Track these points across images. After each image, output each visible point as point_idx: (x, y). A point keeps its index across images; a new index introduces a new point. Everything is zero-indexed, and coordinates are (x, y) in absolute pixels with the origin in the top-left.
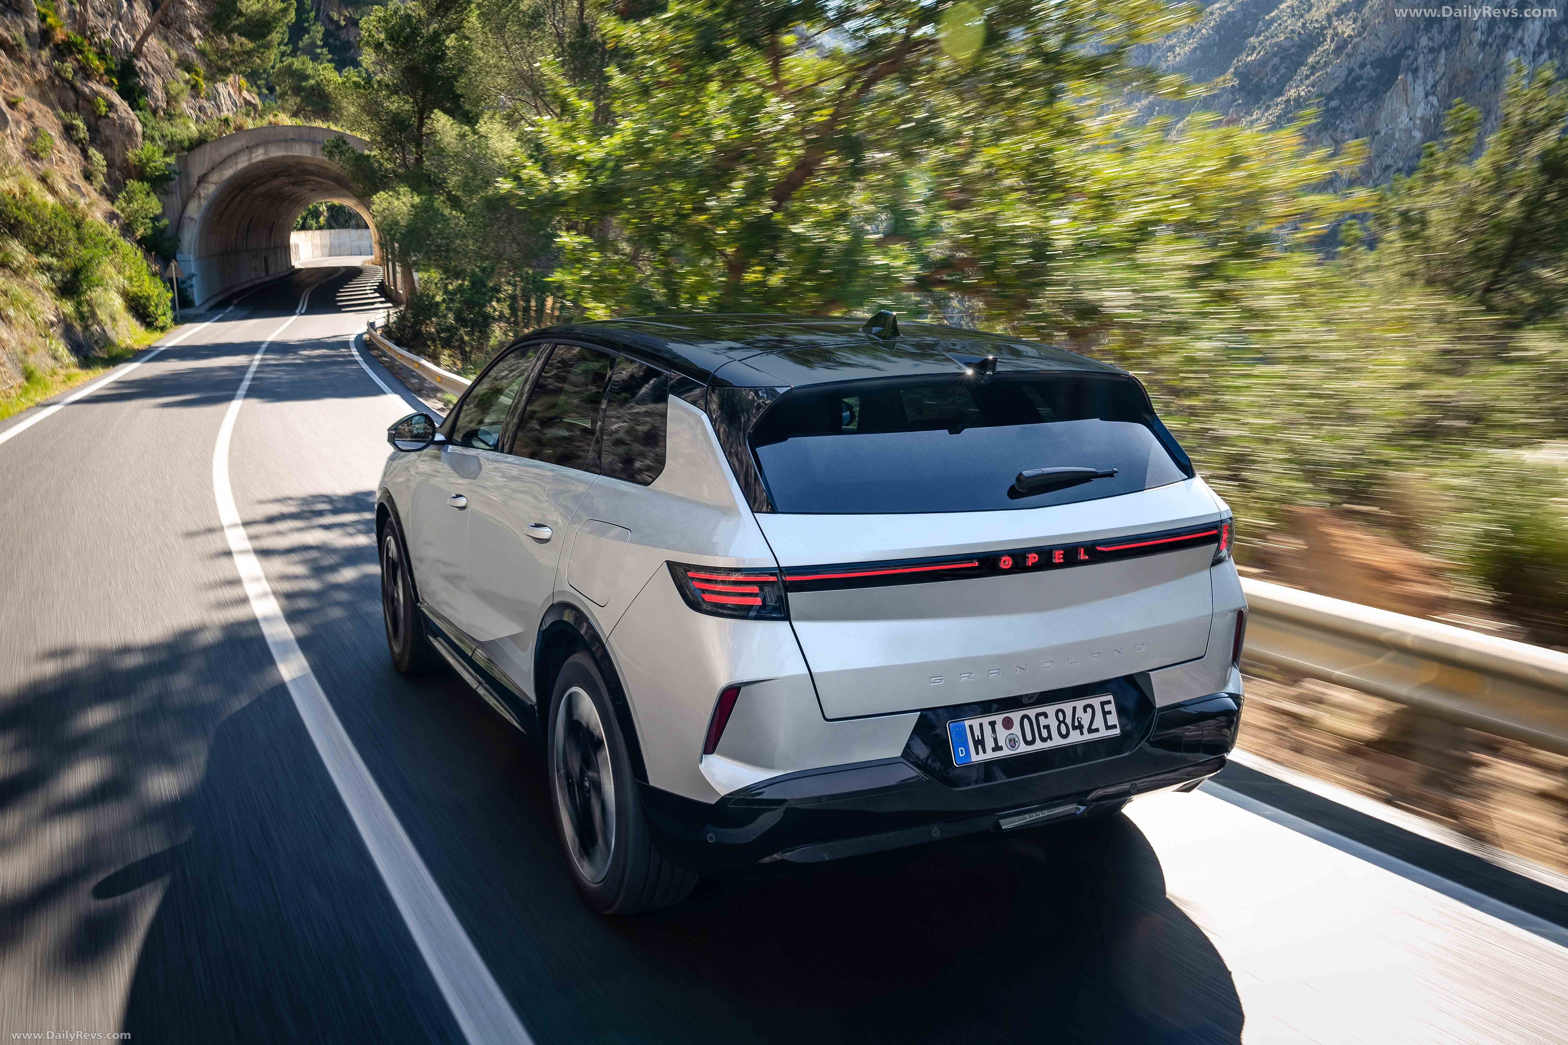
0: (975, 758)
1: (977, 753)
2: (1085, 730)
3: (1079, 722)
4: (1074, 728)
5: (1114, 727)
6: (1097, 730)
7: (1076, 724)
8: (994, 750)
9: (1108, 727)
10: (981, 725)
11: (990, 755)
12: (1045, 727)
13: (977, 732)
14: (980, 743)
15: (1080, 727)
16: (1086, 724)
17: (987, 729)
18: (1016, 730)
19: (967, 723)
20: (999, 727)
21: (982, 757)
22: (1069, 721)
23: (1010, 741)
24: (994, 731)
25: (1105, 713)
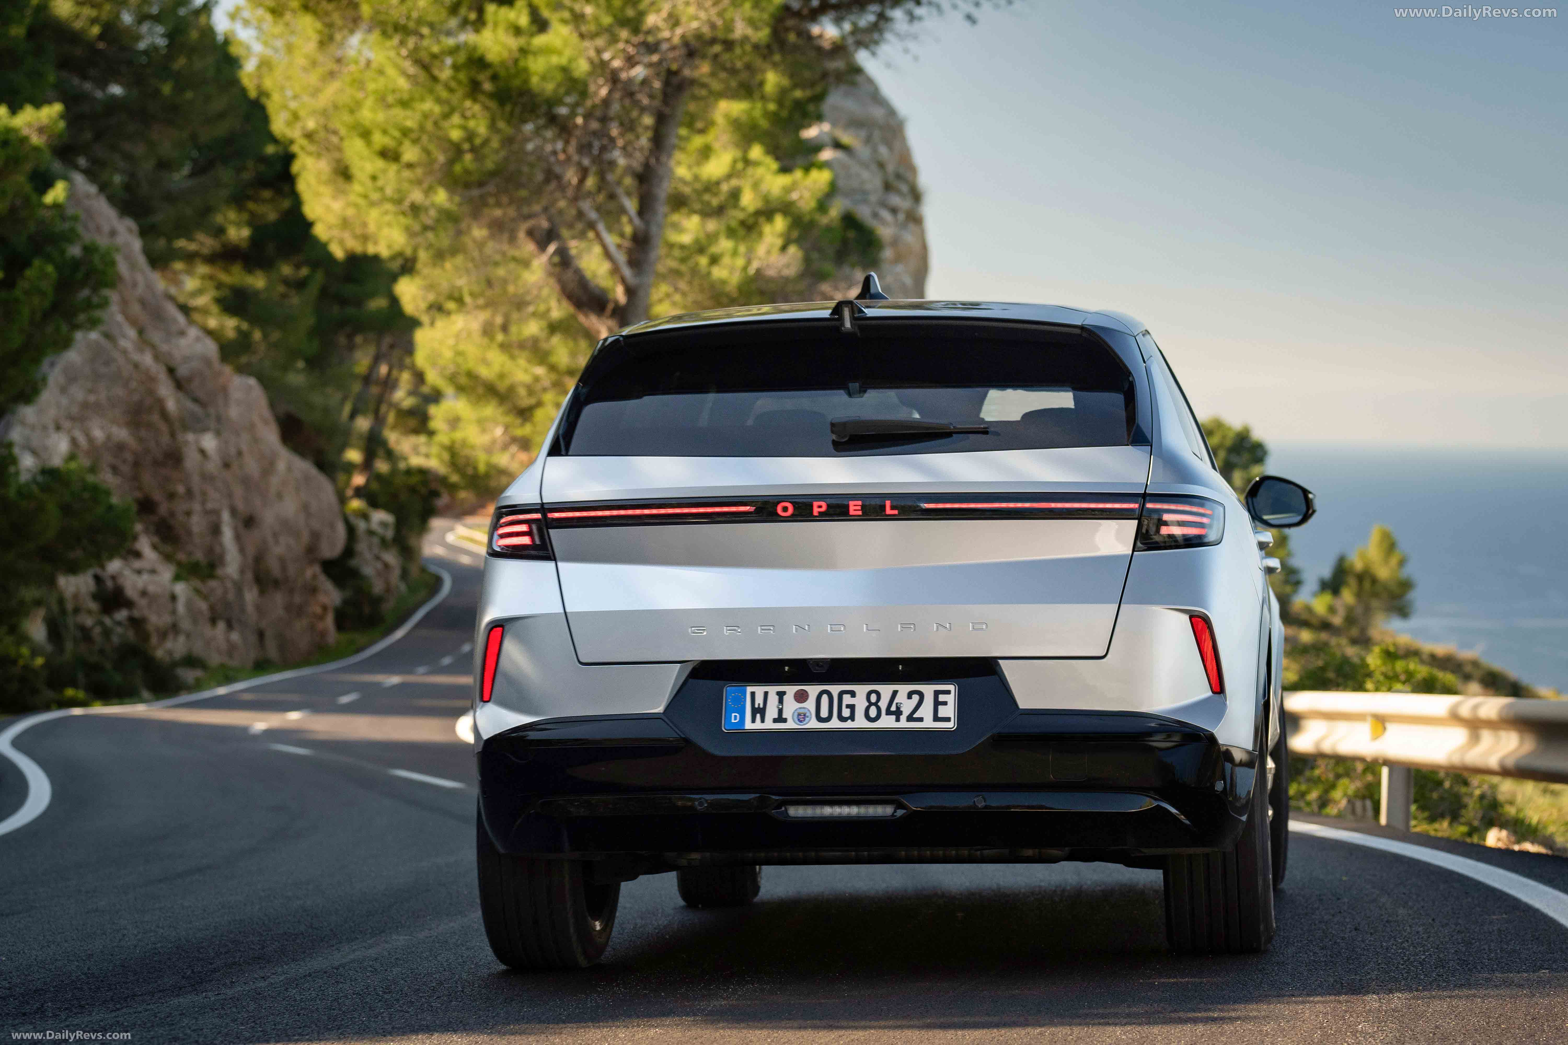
0: (749, 725)
1: (753, 721)
2: (903, 718)
3: (898, 708)
4: (889, 712)
5: (948, 719)
6: (921, 720)
7: (893, 708)
8: (775, 721)
9: (936, 718)
10: (766, 694)
11: (769, 725)
12: (848, 706)
13: (759, 701)
14: (759, 712)
15: (898, 713)
16: (906, 710)
17: (773, 700)
18: (810, 704)
19: (749, 689)
20: (789, 699)
21: (758, 725)
22: (883, 704)
23: (799, 715)
24: (781, 701)
25: (937, 703)
